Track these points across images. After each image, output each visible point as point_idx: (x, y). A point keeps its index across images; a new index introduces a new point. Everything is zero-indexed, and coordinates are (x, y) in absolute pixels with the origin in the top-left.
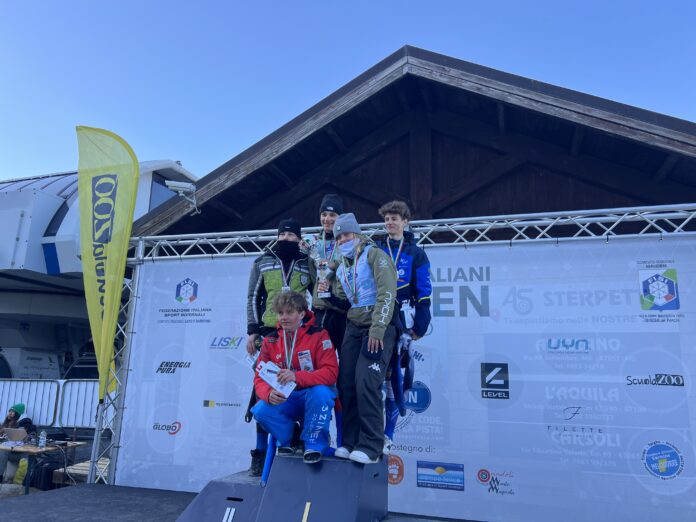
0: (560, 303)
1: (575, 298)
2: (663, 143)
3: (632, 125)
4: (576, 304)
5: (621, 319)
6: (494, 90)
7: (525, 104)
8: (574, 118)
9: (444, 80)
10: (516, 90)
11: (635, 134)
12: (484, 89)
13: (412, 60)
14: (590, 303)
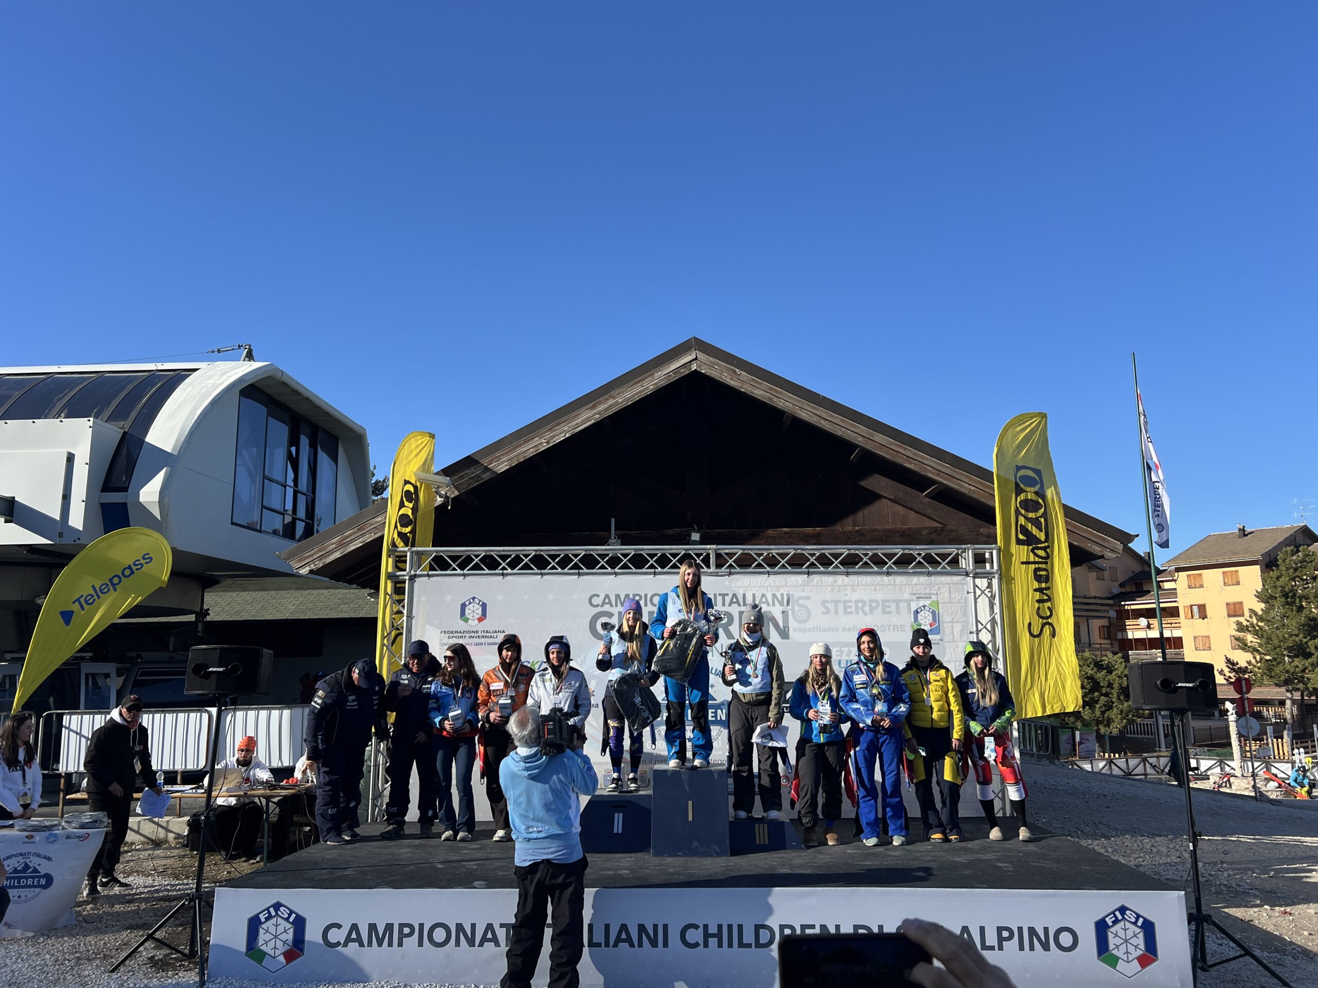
0: (837, 612)
1: (851, 607)
2: (933, 474)
3: (909, 454)
4: (851, 613)
5: (891, 628)
6: (785, 402)
7: (813, 420)
8: (859, 441)
9: (733, 383)
10: (807, 405)
11: (911, 463)
12: (775, 399)
13: (701, 356)
14: (865, 614)
